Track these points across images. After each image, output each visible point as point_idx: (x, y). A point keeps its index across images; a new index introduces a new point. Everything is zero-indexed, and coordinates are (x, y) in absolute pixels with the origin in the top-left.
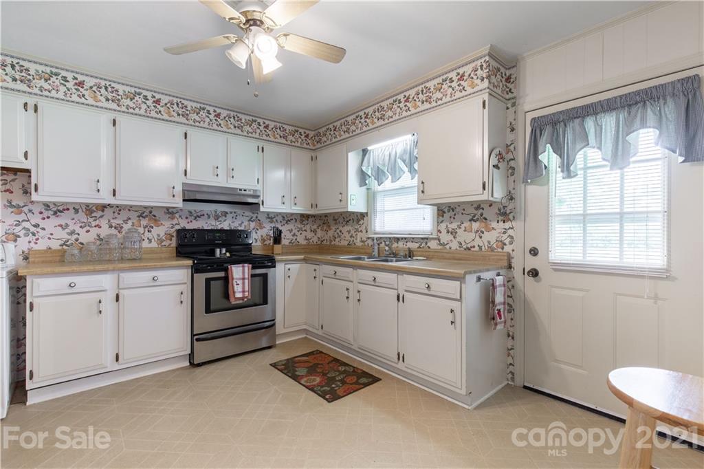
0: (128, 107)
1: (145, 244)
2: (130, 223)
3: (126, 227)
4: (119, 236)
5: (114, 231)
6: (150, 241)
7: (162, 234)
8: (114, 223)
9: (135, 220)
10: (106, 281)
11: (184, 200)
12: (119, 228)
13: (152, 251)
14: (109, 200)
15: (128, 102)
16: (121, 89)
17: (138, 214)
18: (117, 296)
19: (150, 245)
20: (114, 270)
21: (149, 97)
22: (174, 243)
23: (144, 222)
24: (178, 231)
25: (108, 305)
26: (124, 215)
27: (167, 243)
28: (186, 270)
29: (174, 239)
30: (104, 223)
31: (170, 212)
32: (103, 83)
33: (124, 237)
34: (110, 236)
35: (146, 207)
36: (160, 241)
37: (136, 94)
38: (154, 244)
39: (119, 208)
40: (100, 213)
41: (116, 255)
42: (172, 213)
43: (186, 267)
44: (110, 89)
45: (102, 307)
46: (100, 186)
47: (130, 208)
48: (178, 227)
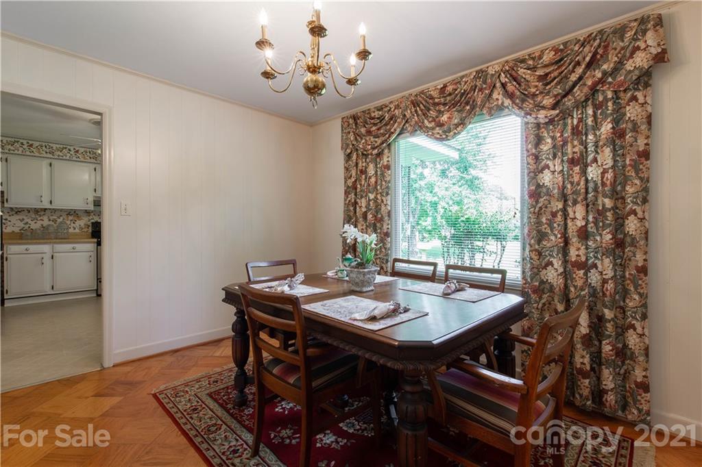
0: (59, 156)
1: (71, 230)
2: (62, 218)
3: (59, 220)
4: (55, 225)
5: (51, 223)
6: (75, 229)
7: (82, 225)
8: (51, 218)
9: (65, 217)
10: (46, 248)
11: (94, 205)
12: (55, 221)
13: (76, 234)
14: (48, 206)
15: (59, 153)
16: (55, 146)
17: (66, 213)
18: (52, 256)
19: (75, 231)
20: (50, 243)
21: (72, 150)
22: (90, 230)
23: (70, 218)
24: (92, 223)
25: (47, 260)
26: (58, 213)
27: (85, 230)
28: (93, 245)
29: (90, 228)
30: (45, 218)
31: (87, 212)
32: (44, 144)
33: (57, 226)
34: (49, 225)
35: (72, 210)
36: (81, 228)
37: (64, 148)
38: (77, 230)
39: (55, 210)
40: (43, 213)
41: (53, 236)
42: (89, 213)
43: (94, 242)
44: (48, 147)
45: (44, 261)
46: (43, 199)
47: (61, 210)
48: (93, 221)
